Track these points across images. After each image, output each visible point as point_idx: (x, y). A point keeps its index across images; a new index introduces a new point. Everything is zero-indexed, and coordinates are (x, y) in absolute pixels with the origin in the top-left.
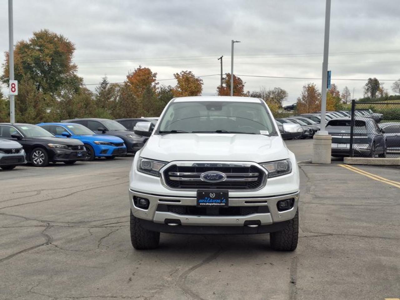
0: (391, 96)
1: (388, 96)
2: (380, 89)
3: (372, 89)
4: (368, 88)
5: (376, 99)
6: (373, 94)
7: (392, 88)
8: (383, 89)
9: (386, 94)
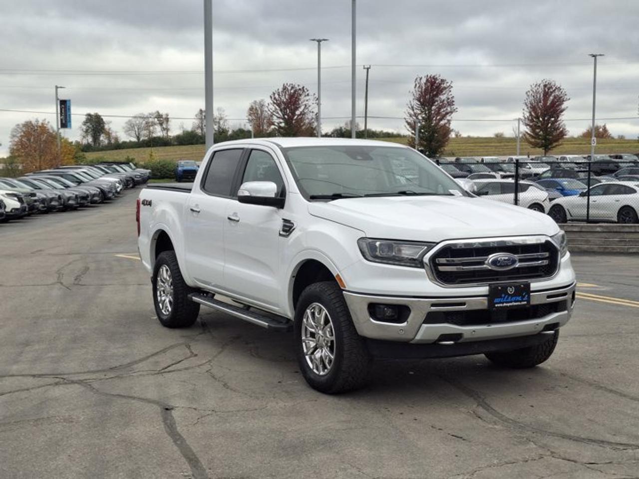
0: (124, 143)
1: (118, 142)
2: (107, 132)
3: (93, 130)
4: (88, 128)
5: (100, 146)
6: (96, 138)
7: (124, 130)
8: (110, 132)
9: (116, 139)
